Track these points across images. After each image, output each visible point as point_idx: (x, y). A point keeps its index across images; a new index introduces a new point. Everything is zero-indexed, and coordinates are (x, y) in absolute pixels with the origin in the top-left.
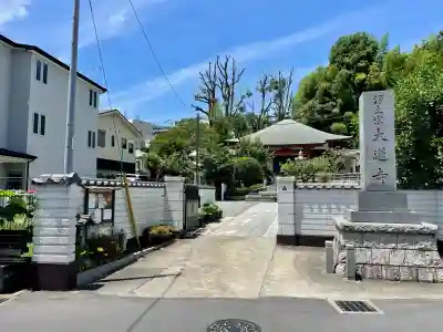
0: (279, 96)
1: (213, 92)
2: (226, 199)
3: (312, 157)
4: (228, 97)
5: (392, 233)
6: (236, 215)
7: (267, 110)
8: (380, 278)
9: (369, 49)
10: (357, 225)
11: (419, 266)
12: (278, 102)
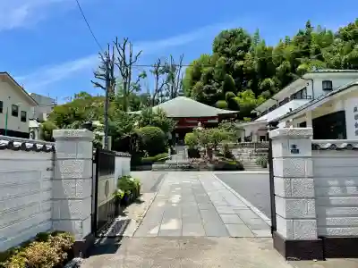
4: (127, 76)
7: (160, 90)
9: (245, 42)
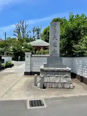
0: (38, 33)
1: (19, 30)
2: (19, 61)
3: (45, 50)
4: (24, 32)
5: (56, 71)
6: (19, 66)
8: (52, 87)
10: (46, 69)
11: (65, 83)
12: (38, 34)
